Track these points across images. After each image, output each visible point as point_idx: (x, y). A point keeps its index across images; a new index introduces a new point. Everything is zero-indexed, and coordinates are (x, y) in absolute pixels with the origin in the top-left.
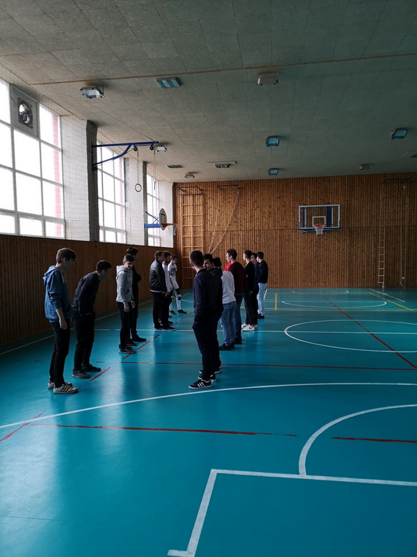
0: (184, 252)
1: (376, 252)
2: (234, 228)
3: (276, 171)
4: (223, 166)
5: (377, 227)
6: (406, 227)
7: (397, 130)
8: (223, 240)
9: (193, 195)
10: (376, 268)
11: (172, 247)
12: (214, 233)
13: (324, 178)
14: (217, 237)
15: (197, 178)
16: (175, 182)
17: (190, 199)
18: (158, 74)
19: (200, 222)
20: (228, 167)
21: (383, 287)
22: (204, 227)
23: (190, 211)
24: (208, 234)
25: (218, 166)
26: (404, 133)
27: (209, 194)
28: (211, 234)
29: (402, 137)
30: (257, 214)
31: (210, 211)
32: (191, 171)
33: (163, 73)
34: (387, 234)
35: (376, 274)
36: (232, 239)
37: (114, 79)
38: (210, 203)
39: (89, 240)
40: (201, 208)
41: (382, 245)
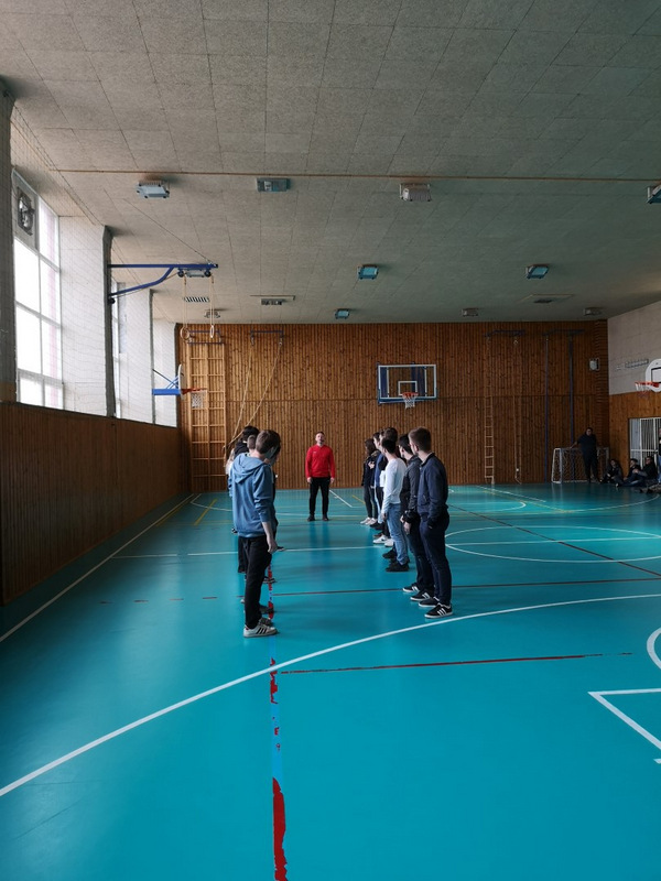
0: (194, 433)
1: (481, 433)
2: (274, 396)
3: (346, 313)
4: (273, 303)
5: (481, 397)
6: (520, 399)
7: (536, 266)
8: (258, 415)
9: (208, 344)
10: (482, 456)
11: (175, 426)
12: (242, 406)
13: (406, 325)
14: (247, 411)
15: (225, 318)
16: (179, 322)
17: (203, 351)
18: (263, 172)
19: (221, 387)
20: (280, 303)
21: (493, 482)
22: (227, 395)
23: (203, 370)
24: (233, 407)
25: (265, 302)
26: (544, 270)
27: (234, 344)
28: (238, 406)
29: (541, 277)
30: (310, 375)
31: (237, 370)
32: (217, 307)
33: (271, 172)
34: (495, 407)
35: (481, 464)
36: (271, 414)
37: (192, 173)
38: (236, 357)
39: (105, 415)
40: (222, 365)
41: (489, 423)
